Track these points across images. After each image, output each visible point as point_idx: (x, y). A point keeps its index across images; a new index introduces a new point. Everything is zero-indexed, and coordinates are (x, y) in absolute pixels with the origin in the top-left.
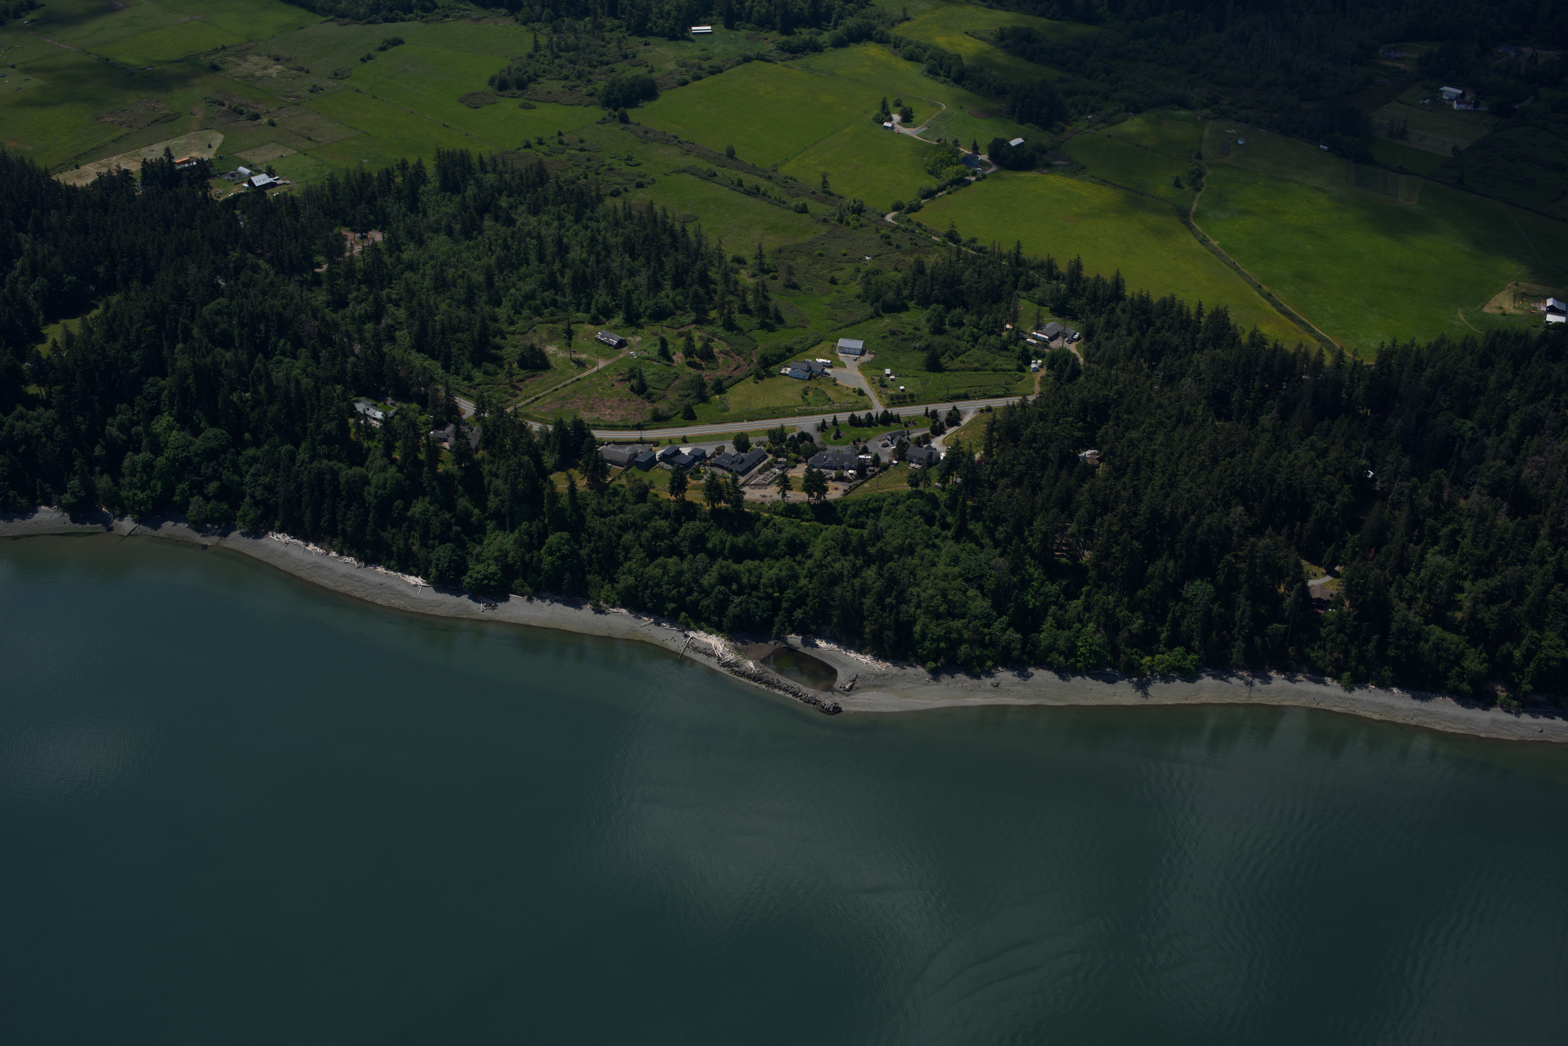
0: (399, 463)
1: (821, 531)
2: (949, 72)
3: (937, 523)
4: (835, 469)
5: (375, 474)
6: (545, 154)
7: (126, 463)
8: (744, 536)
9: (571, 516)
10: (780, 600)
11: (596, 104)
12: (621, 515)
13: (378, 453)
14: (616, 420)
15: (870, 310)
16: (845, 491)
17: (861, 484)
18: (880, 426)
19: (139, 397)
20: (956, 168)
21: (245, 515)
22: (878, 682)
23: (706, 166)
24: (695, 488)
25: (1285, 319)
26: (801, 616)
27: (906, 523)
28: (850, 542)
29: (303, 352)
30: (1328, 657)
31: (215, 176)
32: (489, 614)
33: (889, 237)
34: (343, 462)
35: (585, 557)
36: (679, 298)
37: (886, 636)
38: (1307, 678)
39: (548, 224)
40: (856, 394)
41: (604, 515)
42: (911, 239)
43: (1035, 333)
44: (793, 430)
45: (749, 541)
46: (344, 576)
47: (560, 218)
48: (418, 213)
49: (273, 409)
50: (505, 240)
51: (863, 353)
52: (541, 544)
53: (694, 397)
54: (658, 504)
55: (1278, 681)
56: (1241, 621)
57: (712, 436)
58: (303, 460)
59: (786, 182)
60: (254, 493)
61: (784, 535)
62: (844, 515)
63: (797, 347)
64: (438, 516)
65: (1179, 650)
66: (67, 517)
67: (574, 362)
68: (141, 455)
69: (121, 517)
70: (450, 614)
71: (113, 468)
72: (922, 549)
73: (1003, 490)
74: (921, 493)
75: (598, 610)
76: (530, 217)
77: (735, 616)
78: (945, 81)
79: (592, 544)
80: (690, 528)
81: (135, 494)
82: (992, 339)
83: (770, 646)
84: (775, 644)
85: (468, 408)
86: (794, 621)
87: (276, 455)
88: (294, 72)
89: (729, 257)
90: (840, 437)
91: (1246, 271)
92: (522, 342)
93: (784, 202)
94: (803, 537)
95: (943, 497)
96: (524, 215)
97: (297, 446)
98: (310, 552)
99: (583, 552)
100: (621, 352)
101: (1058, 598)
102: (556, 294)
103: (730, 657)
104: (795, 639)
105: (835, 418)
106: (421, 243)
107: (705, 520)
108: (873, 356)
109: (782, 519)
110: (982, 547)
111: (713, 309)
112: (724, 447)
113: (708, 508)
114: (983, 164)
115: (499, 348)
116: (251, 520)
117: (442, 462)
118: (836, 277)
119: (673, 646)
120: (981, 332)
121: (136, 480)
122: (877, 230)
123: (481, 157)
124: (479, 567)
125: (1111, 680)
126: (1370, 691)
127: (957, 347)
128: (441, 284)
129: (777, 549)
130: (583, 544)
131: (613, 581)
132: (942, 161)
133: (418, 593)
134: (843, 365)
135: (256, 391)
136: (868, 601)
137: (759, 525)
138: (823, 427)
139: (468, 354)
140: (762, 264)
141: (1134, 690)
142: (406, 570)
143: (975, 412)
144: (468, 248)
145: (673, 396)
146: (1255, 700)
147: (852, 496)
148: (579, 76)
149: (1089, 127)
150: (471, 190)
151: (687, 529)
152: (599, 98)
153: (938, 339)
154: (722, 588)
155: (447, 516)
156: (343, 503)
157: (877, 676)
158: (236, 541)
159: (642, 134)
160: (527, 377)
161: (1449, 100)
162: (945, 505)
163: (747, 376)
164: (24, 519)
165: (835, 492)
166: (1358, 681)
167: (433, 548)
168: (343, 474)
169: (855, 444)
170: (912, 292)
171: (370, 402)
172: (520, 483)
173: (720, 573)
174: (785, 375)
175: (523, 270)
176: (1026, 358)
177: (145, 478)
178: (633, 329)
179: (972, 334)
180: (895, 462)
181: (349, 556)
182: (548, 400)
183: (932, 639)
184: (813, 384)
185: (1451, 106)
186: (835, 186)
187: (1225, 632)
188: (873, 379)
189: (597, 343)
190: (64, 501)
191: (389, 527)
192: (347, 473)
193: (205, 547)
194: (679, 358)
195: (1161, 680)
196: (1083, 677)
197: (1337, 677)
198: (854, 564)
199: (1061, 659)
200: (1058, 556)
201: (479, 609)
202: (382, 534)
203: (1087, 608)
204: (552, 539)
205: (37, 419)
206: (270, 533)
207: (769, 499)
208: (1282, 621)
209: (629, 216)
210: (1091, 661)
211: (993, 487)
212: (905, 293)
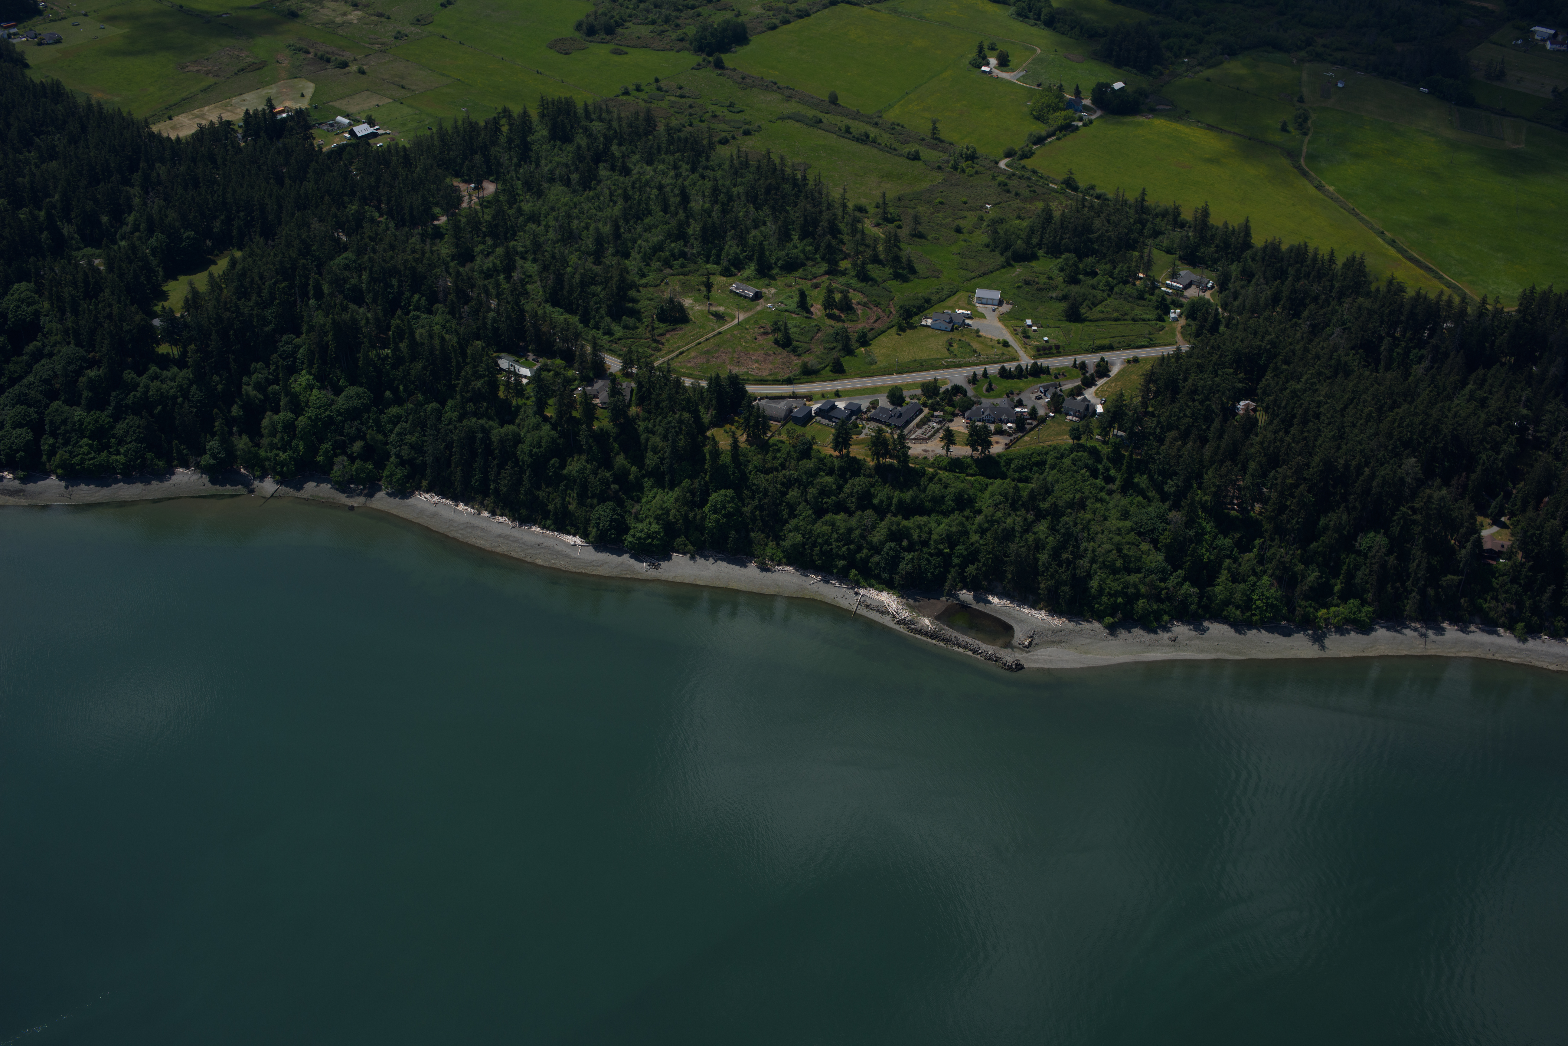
0: (553, 420)
1: (987, 485)
2: (1039, 15)
3: (1101, 476)
4: (993, 422)
5: (528, 431)
6: (645, 101)
7: (265, 422)
8: (911, 492)
9: (734, 473)
10: (950, 556)
11: (688, 49)
12: (784, 472)
13: (530, 411)
14: (765, 374)
15: (1002, 260)
16: (1006, 444)
17: (1022, 437)
18: (1030, 378)
19: (275, 355)
20: (1064, 113)
21: (391, 475)
22: (1056, 638)
23: (810, 113)
24: (858, 443)
25: (1412, 265)
26: (974, 572)
27: (1073, 477)
28: (1021, 497)
29: (439, 307)
30: (1501, 608)
31: (314, 125)
32: (653, 573)
33: (1006, 185)
34: (493, 420)
35: (749, 514)
36: (808, 248)
37: (1063, 591)
38: (1479, 628)
39: (664, 173)
40: (1000, 345)
41: (767, 472)
42: (1029, 186)
43: (1168, 282)
44: (945, 383)
45: (917, 496)
46: (500, 536)
47: (676, 167)
48: (531, 162)
49: (419, 365)
50: (625, 190)
51: (1000, 303)
52: (704, 502)
53: (840, 350)
54: (821, 460)
55: (1452, 632)
56: (1416, 574)
57: (864, 390)
58: (451, 419)
59: (894, 129)
60: (399, 452)
61: (952, 490)
62: (1008, 470)
63: (934, 298)
64: (596, 474)
65: (1353, 602)
66: (205, 479)
67: (713, 315)
68: (281, 414)
69: (262, 478)
70: (614, 574)
71: (251, 427)
72: (1092, 504)
73: (1172, 443)
74: (1082, 446)
75: (764, 568)
76: (645, 166)
77: (907, 573)
78: (1036, 24)
79: (756, 501)
80: (856, 484)
81: (277, 455)
82: (1128, 288)
83: (943, 603)
84: (947, 600)
85: (614, 364)
86: (966, 577)
87: (422, 414)
88: (375, 18)
89: (850, 205)
90: (993, 390)
91: (1366, 217)
92: (656, 295)
93: (895, 149)
94: (971, 492)
95: (1105, 450)
96: (639, 166)
97: (443, 404)
98: (461, 512)
99: (747, 510)
100: (758, 305)
101: (1232, 551)
102: (685, 245)
103: (905, 614)
104: (966, 596)
105: (985, 370)
106: (540, 194)
107: (870, 476)
108: (1011, 306)
109: (947, 474)
110: (1149, 501)
111: (842, 260)
112: (877, 401)
113: (872, 464)
114: (1086, 108)
115: (635, 301)
116: (399, 480)
117: (597, 419)
118: (961, 226)
119: (844, 604)
120: (1115, 281)
121: (276, 441)
122: (994, 178)
123: (586, 105)
124: (640, 526)
125: (1287, 633)
126: (1543, 642)
127: (1094, 296)
128: (569, 237)
129: (944, 504)
130: (746, 501)
131: (778, 539)
132: (1048, 106)
133: (579, 553)
134: (983, 316)
135: (396, 349)
136: (1043, 557)
137: (924, 481)
138: (974, 380)
139: (604, 307)
140: (885, 213)
141: (1310, 643)
142: (562, 529)
143: (1122, 363)
144: (589, 199)
145: (818, 349)
146: (1431, 652)
147: (1014, 449)
148: (667, 21)
149: (1187, 71)
150: (581, 140)
151: (854, 485)
152: (691, 44)
153: (1074, 289)
154: (893, 545)
155: (608, 475)
156: (496, 462)
157: (1054, 632)
158: (382, 501)
159: (740, 80)
160: (668, 331)
161: (1541, 40)
162: (1108, 458)
163: (889, 328)
164: (161, 481)
165: (998, 447)
166: (1532, 631)
167: (592, 507)
168: (495, 432)
169: (1008, 396)
170: (1041, 240)
171: (512, 358)
172: (680, 440)
173: (889, 529)
174: (926, 326)
175: (647, 221)
176: (1164, 307)
177: (286, 438)
178: (767, 281)
179: (1107, 284)
180: (1052, 415)
181: (502, 515)
182: (693, 354)
183: (1109, 594)
184: (956, 335)
185: (1544, 47)
186: (945, 133)
187: (1398, 584)
188: (1015, 330)
189: (732, 295)
190: (203, 463)
191: (543, 486)
192: (499, 432)
193: (352, 508)
194: (817, 309)
195: (1336, 632)
196: (1259, 630)
197: (1510, 628)
198: (1026, 519)
199: (1238, 613)
200: (1228, 509)
201: (642, 568)
202: (537, 493)
203: (1261, 561)
204: (716, 497)
205: (173, 379)
206: (417, 493)
207: (931, 454)
208: (1454, 573)
209: (745, 164)
210: (1268, 615)
211: (1161, 441)
212: (1034, 241)
